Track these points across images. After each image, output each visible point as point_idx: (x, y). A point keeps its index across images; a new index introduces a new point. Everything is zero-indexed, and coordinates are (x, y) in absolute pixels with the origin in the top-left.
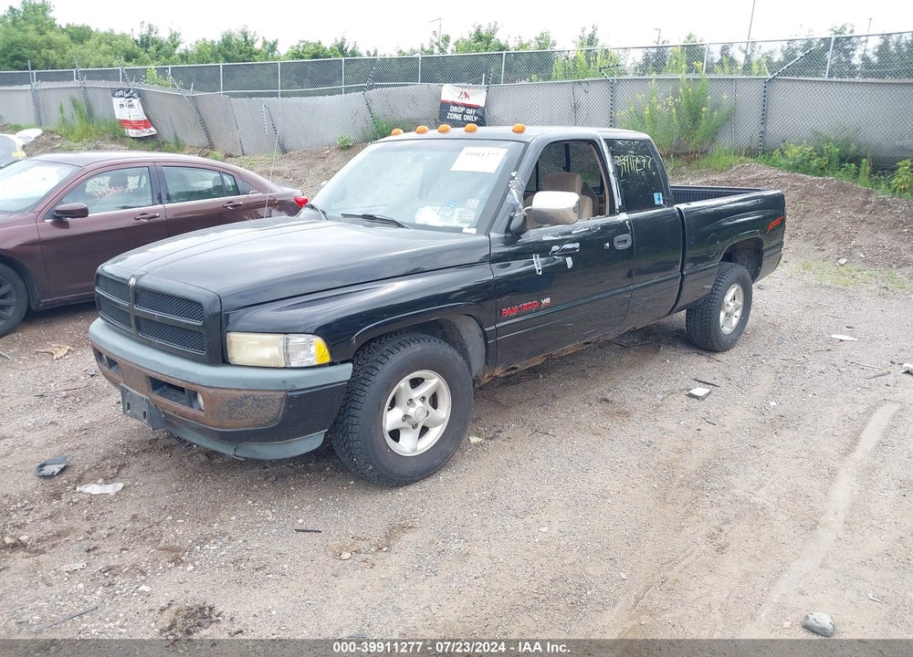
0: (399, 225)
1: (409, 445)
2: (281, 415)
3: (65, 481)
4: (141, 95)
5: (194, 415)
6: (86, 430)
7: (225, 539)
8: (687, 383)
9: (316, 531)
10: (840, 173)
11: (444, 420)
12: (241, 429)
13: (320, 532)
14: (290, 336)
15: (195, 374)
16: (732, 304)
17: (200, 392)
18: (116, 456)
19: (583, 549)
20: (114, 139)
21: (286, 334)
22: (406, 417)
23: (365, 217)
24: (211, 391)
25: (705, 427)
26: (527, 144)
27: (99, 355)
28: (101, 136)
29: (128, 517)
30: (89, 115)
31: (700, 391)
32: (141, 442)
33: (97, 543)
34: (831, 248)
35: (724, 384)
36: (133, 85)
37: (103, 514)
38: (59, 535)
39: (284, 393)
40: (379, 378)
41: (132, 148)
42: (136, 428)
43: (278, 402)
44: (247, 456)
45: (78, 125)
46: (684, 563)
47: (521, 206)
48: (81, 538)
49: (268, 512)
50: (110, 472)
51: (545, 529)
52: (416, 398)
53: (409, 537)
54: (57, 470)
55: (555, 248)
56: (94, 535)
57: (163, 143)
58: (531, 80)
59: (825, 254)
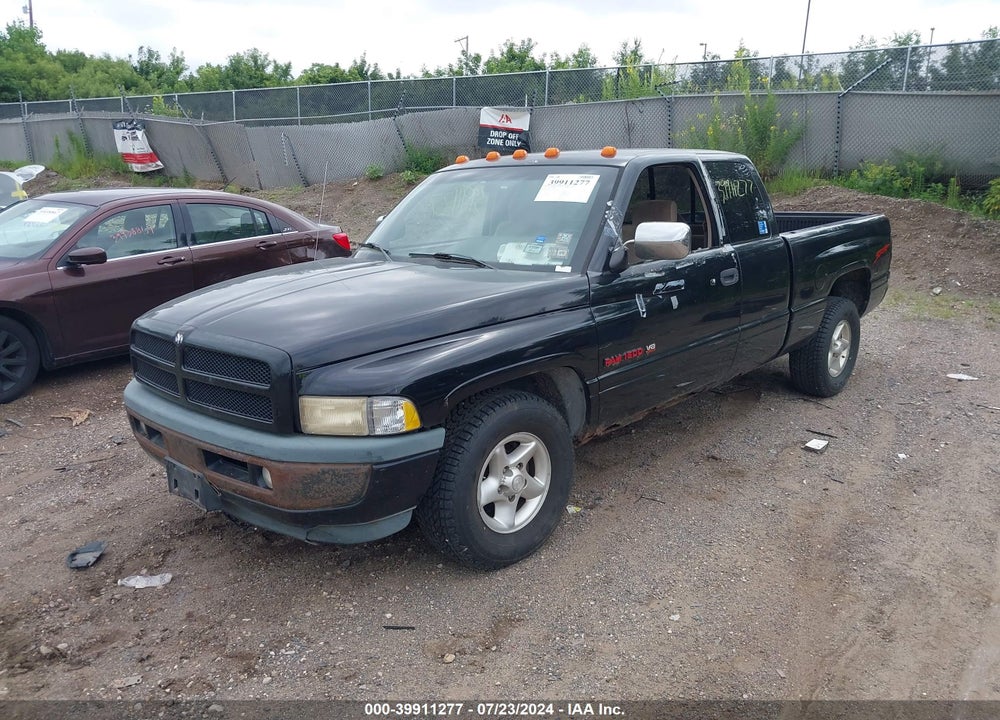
0: (480, 265)
1: (505, 520)
2: (364, 493)
3: (103, 573)
4: (146, 126)
5: (258, 494)
6: (120, 509)
7: (303, 641)
8: (801, 435)
9: (408, 628)
10: (926, 195)
11: (543, 490)
12: (318, 510)
13: (413, 628)
14: (375, 399)
15: (261, 446)
16: (839, 343)
17: (267, 467)
18: (158, 540)
19: (726, 641)
20: (116, 175)
21: (369, 396)
22: (502, 487)
23: (438, 256)
24: (281, 466)
25: (831, 485)
26: (622, 169)
27: (135, 422)
28: (102, 171)
29: (182, 615)
30: (88, 149)
31: (816, 444)
32: (186, 523)
33: (150, 650)
34: (924, 276)
35: (841, 434)
36: (138, 115)
37: (152, 612)
38: (103, 641)
39: (368, 466)
40: (473, 444)
41: (137, 185)
42: (177, 505)
43: (362, 478)
44: (323, 540)
45: (77, 161)
46: (849, 654)
47: (620, 240)
48: (131, 644)
49: (348, 605)
50: (153, 561)
51: (676, 617)
52: (513, 465)
53: (520, 632)
54: (92, 560)
55: (659, 286)
56: (146, 640)
57: (171, 178)
58: (578, 101)
59: (917, 282)
